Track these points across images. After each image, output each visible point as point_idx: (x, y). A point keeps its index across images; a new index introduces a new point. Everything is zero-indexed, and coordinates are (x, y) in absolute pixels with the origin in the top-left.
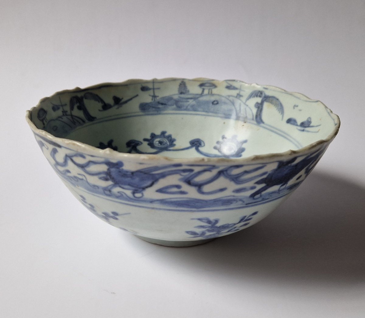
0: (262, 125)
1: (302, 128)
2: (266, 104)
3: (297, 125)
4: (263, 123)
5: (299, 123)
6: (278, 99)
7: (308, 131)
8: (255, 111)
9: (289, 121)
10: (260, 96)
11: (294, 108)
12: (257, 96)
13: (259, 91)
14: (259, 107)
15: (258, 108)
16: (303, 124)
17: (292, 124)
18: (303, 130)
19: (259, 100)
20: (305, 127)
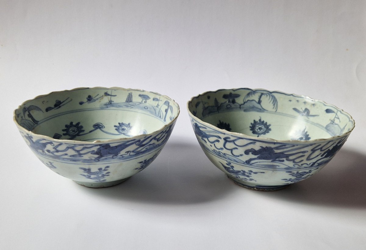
0: (39, 123)
1: (58, 107)
2: (31, 112)
3: (53, 108)
4: (38, 121)
5: (53, 106)
6: (33, 106)
7: (63, 105)
8: (30, 119)
9: (47, 110)
10: (26, 111)
11: (43, 103)
14: (30, 116)
16: (56, 106)
17: (50, 110)
18: (60, 107)
19: (27, 113)
20: (59, 105)
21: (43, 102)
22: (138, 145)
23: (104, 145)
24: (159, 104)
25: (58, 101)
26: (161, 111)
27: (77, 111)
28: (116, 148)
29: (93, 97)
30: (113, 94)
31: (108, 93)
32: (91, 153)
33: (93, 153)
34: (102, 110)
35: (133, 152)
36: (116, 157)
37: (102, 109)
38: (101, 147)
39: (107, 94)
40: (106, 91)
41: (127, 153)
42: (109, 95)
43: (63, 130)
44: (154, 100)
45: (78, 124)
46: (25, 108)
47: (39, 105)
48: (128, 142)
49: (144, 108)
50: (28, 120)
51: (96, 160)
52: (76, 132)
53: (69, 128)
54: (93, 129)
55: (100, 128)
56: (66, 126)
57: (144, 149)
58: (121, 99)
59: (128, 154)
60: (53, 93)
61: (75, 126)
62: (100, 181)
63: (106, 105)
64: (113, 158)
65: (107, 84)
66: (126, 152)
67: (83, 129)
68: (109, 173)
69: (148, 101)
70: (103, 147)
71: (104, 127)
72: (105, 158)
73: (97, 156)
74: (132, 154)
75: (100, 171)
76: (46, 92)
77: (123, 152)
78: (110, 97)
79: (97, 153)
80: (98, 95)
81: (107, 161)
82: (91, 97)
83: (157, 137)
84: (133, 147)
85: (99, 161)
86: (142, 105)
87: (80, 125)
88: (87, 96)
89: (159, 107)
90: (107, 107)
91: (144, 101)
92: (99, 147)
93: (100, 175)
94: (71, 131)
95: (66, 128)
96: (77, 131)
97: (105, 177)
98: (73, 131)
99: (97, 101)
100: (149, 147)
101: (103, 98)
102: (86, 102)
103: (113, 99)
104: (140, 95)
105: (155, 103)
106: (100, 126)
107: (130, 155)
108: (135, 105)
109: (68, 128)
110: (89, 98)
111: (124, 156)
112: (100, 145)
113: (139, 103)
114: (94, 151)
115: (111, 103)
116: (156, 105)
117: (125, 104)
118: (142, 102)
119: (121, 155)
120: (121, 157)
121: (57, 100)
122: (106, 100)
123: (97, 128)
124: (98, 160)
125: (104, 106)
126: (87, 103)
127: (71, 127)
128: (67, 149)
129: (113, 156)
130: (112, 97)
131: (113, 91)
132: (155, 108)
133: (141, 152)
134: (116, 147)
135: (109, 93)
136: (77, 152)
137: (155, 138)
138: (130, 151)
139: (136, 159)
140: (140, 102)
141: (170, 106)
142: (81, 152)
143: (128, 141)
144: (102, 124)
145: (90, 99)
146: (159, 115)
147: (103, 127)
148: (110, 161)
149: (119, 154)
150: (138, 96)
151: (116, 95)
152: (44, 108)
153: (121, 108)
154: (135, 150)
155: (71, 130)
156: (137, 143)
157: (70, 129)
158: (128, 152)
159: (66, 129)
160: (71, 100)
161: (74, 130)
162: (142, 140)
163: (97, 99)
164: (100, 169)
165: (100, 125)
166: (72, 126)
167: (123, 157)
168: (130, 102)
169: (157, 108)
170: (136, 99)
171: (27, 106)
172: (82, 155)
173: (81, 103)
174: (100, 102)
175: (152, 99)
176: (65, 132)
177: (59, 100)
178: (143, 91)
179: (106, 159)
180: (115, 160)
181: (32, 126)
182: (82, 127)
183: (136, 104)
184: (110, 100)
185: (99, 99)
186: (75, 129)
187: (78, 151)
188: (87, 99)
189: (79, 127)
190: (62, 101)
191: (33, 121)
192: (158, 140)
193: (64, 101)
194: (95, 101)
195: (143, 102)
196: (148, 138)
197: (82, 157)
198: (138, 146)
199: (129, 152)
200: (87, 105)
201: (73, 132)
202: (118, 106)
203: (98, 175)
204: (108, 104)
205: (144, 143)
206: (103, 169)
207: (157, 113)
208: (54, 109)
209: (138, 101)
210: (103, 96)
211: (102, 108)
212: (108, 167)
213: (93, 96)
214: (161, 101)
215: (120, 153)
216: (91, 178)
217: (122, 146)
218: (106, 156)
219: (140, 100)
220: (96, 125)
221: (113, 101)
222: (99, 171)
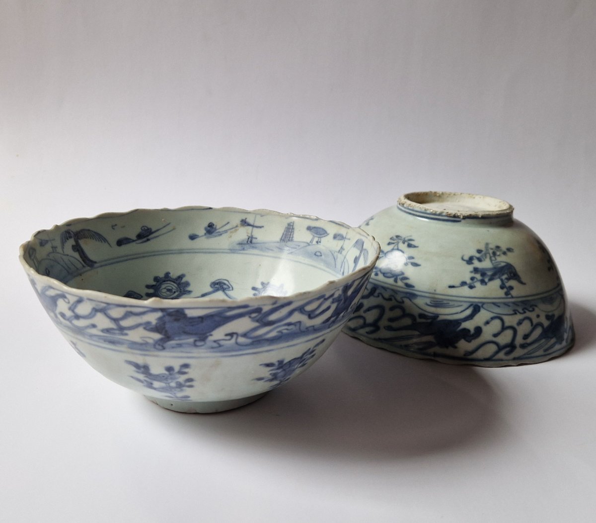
0: (96, 265)
1: (145, 239)
2: (82, 242)
3: (134, 241)
4: (95, 262)
5: (134, 238)
6: (89, 230)
7: (155, 237)
8: (77, 256)
9: (120, 243)
10: (70, 237)
11: (114, 229)
12: (68, 239)
13: (66, 232)
15: (78, 251)
16: (140, 236)
17: (126, 244)
18: (148, 240)
19: (71, 242)
20: (148, 236)
21: (113, 227)
22: (257, 321)
23: (171, 310)
24: (345, 247)
25: (146, 228)
26: (347, 261)
27: (181, 252)
28: (202, 322)
29: (218, 227)
30: (257, 224)
31: (248, 220)
32: (145, 328)
33: (147, 326)
34: (232, 255)
35: (245, 335)
36: (201, 343)
37: (233, 253)
38: (164, 316)
39: (245, 222)
40: (243, 217)
41: (228, 337)
42: (249, 225)
43: (148, 287)
44: (335, 237)
45: (181, 277)
46: (68, 232)
47: (103, 230)
48: (231, 311)
49: (315, 254)
50: (71, 256)
51: (157, 346)
52: (175, 292)
53: (161, 284)
54: (210, 289)
55: (224, 290)
56: (156, 279)
57: (273, 334)
58: (271, 234)
59: (233, 341)
60: (136, 211)
61: (174, 281)
62: (177, 397)
63: (240, 244)
64: (195, 345)
65: (248, 203)
66: (227, 335)
67: (189, 289)
68: (190, 380)
69: (324, 240)
70: (170, 314)
71: (233, 289)
72: (177, 344)
73: (157, 336)
74: (241, 340)
75: (170, 374)
76: (123, 207)
77: (218, 334)
78: (250, 228)
79: (156, 329)
80: (228, 223)
81: (182, 352)
82: (215, 226)
83: (309, 308)
84: (243, 325)
85: (164, 348)
86: (310, 248)
87: (184, 280)
88: (206, 224)
89: (344, 253)
90: (244, 249)
91: (316, 239)
92: (159, 314)
93: (173, 384)
94: (165, 290)
95: (154, 283)
96: (177, 291)
97: (184, 388)
98: (169, 290)
99: (224, 236)
100: (287, 329)
101: (236, 230)
102: (202, 236)
103: (257, 233)
104: (309, 228)
105: (336, 245)
106: (225, 287)
107: (237, 343)
108: (297, 247)
109: (158, 283)
110: (209, 228)
111: (222, 343)
112: (162, 310)
113: (305, 244)
114: (148, 323)
115: (251, 242)
116: (338, 248)
117: (278, 245)
118: (311, 241)
119: (215, 341)
120: (215, 345)
121: (143, 227)
122: (242, 234)
123: (217, 290)
124: (161, 345)
125: (238, 247)
126: (203, 238)
127: (165, 281)
128: (93, 313)
129: (195, 341)
130: (255, 229)
131: (258, 217)
132: (335, 254)
133: (267, 340)
134: (201, 319)
135: (250, 220)
136: (113, 322)
137: (301, 309)
138: (236, 333)
139: (255, 355)
140: (309, 242)
141: (365, 250)
142: (124, 323)
143: (231, 309)
144: (228, 281)
145: (211, 229)
146: (342, 271)
147: (229, 287)
148: (189, 353)
149: (211, 338)
150: (305, 230)
151: (263, 227)
152: (113, 238)
153: (270, 254)
154: (248, 332)
155: (165, 288)
156: (254, 315)
157: (163, 286)
158: (231, 335)
159: (153, 286)
160: (174, 229)
161: (170, 288)
162: (266, 309)
163: (226, 231)
164: (170, 369)
165: (225, 284)
166: (167, 281)
167: (220, 346)
168: (289, 240)
169: (339, 255)
170: (302, 235)
171: (74, 229)
172: (126, 332)
173: (193, 237)
174: (231, 237)
175: (331, 236)
176: (151, 291)
177: (149, 226)
178: (317, 219)
179: (180, 345)
180: (203, 351)
181: (77, 269)
182: (187, 284)
183: (299, 246)
184: (250, 235)
185: (229, 232)
186: (174, 286)
187: (116, 320)
188: (206, 229)
189: (183, 283)
190: (153, 230)
191: (83, 261)
192: (312, 316)
193: (158, 230)
194: (221, 235)
195: (314, 242)
196: (283, 306)
197: (126, 334)
198: (256, 324)
199: (235, 336)
200: (204, 242)
201: (168, 293)
202: (264, 247)
203: (169, 383)
204: (246, 242)
205: (273, 317)
206: (177, 369)
207: (339, 265)
208: (134, 244)
209: (305, 240)
210: (237, 226)
211: (232, 251)
212: (186, 366)
213: (218, 224)
214: (349, 239)
215: (211, 335)
216: (155, 389)
217: (217, 319)
218: (180, 340)
219: (307, 237)
220: (217, 284)
221: (256, 238)
222: (167, 373)
